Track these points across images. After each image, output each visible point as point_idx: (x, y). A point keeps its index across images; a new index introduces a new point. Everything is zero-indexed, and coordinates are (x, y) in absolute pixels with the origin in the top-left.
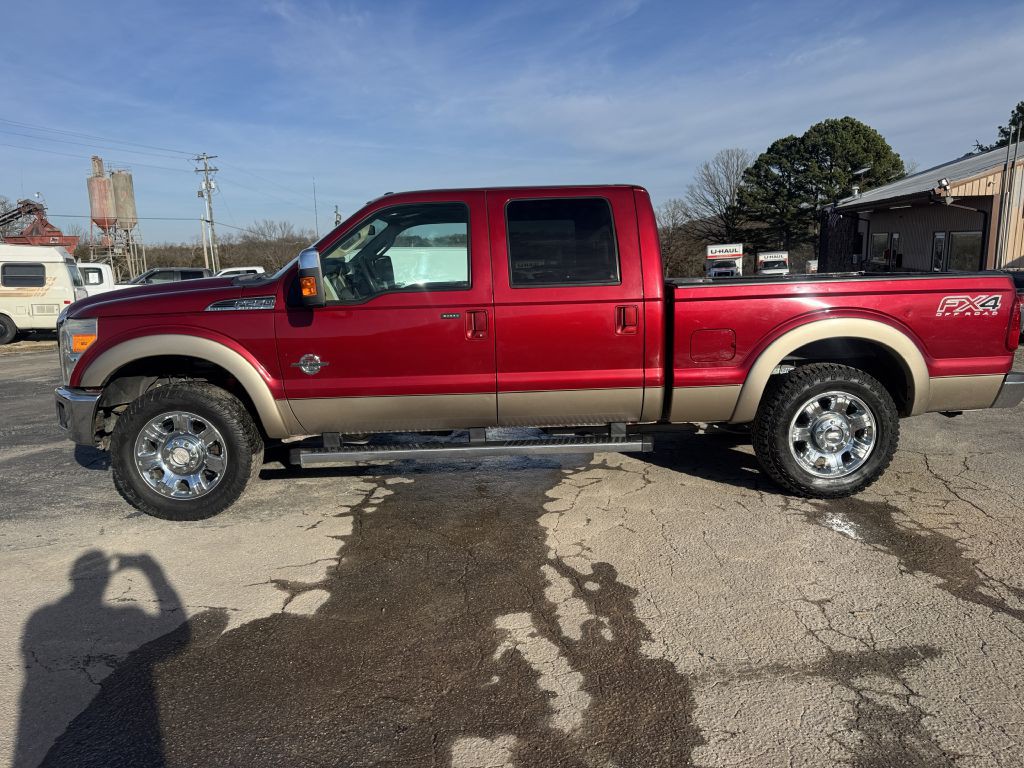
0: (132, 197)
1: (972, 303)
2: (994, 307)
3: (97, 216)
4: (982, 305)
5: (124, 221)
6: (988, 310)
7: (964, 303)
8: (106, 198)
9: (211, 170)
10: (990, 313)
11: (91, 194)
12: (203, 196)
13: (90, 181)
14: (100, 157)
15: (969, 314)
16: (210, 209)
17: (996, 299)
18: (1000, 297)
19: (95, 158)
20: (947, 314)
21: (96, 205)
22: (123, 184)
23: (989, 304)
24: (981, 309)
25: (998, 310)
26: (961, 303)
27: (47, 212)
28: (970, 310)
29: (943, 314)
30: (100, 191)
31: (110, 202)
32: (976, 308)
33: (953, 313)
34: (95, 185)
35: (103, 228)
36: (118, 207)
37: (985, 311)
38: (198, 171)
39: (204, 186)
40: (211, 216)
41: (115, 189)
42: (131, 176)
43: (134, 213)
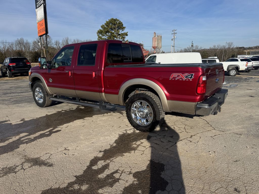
0: (161, 41)
1: (182, 76)
2: (191, 78)
3: (153, 46)
4: (186, 77)
5: (159, 47)
6: (188, 79)
7: (179, 76)
8: (155, 42)
9: (175, 33)
10: (189, 80)
11: (153, 41)
12: (173, 40)
13: (153, 38)
14: (155, 32)
15: (181, 80)
16: (174, 43)
17: (192, 75)
18: (194, 74)
19: (154, 33)
20: (173, 79)
21: (153, 43)
22: (160, 38)
23: (189, 77)
24: (186, 78)
25: (192, 79)
26: (178, 76)
27: (144, 46)
28: (181, 78)
29: (172, 79)
30: (155, 40)
31: (156, 43)
32: (184, 78)
33: (175, 79)
34: (154, 39)
35: (154, 49)
36: (158, 44)
37: (187, 79)
38: (172, 34)
39: (173, 38)
40: (174, 45)
41: (158, 39)
42: (161, 36)
43: (161, 45)
